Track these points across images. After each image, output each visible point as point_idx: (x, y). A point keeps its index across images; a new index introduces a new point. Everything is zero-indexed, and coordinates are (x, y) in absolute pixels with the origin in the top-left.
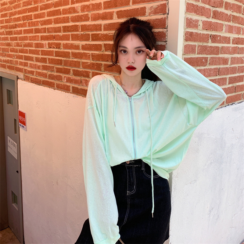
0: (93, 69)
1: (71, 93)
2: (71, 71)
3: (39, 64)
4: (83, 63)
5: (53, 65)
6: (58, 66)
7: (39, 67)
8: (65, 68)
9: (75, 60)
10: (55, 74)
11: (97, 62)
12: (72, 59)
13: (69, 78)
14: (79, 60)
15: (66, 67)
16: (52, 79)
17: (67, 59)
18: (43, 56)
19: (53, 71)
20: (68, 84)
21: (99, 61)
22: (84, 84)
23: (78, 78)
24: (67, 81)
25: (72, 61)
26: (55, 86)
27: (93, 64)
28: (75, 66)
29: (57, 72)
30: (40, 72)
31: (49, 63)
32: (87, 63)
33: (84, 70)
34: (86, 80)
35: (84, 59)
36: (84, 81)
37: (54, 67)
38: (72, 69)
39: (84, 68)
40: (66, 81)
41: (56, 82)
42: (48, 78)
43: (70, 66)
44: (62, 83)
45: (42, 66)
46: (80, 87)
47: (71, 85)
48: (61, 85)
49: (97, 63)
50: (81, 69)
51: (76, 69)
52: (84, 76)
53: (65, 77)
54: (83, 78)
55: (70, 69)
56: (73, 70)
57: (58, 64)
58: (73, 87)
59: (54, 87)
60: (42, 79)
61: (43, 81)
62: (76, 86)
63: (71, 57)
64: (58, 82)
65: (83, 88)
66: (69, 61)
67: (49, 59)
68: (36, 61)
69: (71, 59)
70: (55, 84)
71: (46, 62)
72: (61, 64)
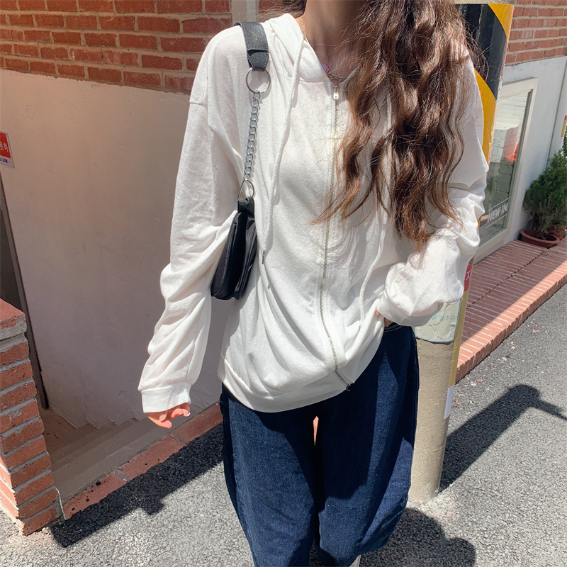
0: (121, 29)
1: (87, 80)
2: (83, 37)
3: (18, 29)
4: (101, 18)
5: (46, 30)
6: (56, 31)
7: (19, 37)
8: (69, 33)
9: (87, 14)
10: (53, 46)
11: (126, 15)
12: (81, 14)
13: (79, 51)
14: (94, 14)
15: (71, 31)
16: (49, 57)
17: (72, 14)
18: (23, 13)
19: (48, 41)
20: (80, 64)
21: (129, 12)
22: (109, 60)
23: (96, 50)
24: (77, 59)
25: (83, 17)
26: (57, 72)
27: (119, 19)
28: (89, 27)
29: (57, 41)
30: (23, 46)
31: (39, 25)
32: (109, 18)
33: (104, 32)
34: (111, 52)
35: (102, 11)
36: (106, 55)
37: (48, 32)
38: (83, 32)
39: (104, 28)
40: (74, 57)
41: (57, 62)
42: (40, 55)
43: (79, 27)
44: (69, 64)
45: (26, 32)
46: (101, 67)
47: (86, 65)
48: (68, 66)
49: (126, 18)
50: (99, 32)
51: (90, 32)
52: (107, 45)
53: (72, 50)
54: (105, 49)
55: (79, 34)
56: (85, 35)
57: (56, 25)
58: (89, 69)
59: (55, 73)
60: (30, 59)
61: (32, 63)
62: (95, 65)
63: (78, 10)
64: (61, 63)
65: (107, 68)
66: (75, 17)
67: (37, 16)
68: (12, 24)
69: (78, 14)
70: (56, 66)
71: (32, 25)
72: (61, 25)
